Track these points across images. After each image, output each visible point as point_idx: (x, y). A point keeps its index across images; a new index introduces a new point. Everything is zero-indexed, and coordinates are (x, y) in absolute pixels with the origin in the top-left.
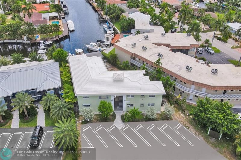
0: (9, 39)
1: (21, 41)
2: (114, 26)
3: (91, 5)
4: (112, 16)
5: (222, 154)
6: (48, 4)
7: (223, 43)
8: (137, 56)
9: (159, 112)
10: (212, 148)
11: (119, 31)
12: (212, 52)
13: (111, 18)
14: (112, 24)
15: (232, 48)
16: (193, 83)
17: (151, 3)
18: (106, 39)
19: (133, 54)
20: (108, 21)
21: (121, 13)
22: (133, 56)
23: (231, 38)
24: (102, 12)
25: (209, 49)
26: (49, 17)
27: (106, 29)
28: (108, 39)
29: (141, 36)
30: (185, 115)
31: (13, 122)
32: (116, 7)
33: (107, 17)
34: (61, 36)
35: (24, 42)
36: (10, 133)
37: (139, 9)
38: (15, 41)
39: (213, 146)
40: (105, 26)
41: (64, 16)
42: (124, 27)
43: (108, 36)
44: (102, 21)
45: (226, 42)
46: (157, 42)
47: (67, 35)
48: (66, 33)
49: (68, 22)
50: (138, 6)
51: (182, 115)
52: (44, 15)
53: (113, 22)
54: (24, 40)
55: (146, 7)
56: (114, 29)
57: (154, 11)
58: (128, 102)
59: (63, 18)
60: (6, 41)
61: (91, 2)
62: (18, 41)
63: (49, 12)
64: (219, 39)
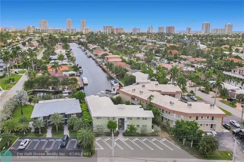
0: (38, 89)
1: (48, 90)
2: (120, 82)
3: (101, 67)
4: (118, 74)
5: (192, 155)
6: (67, 66)
7: (205, 94)
8: (136, 97)
9: (150, 132)
10: (186, 152)
11: (123, 85)
12: (196, 99)
13: (117, 76)
14: (118, 80)
15: (212, 97)
16: (174, 112)
17: (151, 66)
18: (113, 89)
19: (133, 96)
20: (115, 78)
21: (126, 72)
22: (133, 97)
23: (212, 91)
24: (110, 72)
25: (193, 97)
26: (69, 74)
27: (113, 83)
28: (114, 90)
29: (140, 85)
30: (169, 134)
31: (47, 135)
32: (122, 68)
33: (114, 76)
34: (78, 87)
35: (49, 90)
36: (46, 140)
37: (141, 70)
38: (43, 90)
39: (186, 151)
40: (113, 82)
41: (79, 75)
42: (127, 81)
43: (114, 88)
44: (110, 78)
45: (208, 93)
46: (151, 89)
47: (82, 87)
48: (82, 85)
49: (83, 78)
50: (139, 69)
51: (167, 134)
52: (64, 73)
53: (119, 79)
54: (50, 89)
55: (146, 69)
56: (120, 84)
57: (153, 72)
58: (128, 123)
59: (79, 76)
60: (35, 90)
61: (101, 65)
62: (45, 90)
63: (68, 71)
64: (203, 91)
